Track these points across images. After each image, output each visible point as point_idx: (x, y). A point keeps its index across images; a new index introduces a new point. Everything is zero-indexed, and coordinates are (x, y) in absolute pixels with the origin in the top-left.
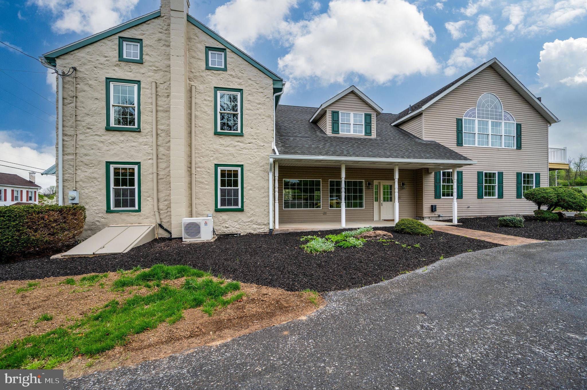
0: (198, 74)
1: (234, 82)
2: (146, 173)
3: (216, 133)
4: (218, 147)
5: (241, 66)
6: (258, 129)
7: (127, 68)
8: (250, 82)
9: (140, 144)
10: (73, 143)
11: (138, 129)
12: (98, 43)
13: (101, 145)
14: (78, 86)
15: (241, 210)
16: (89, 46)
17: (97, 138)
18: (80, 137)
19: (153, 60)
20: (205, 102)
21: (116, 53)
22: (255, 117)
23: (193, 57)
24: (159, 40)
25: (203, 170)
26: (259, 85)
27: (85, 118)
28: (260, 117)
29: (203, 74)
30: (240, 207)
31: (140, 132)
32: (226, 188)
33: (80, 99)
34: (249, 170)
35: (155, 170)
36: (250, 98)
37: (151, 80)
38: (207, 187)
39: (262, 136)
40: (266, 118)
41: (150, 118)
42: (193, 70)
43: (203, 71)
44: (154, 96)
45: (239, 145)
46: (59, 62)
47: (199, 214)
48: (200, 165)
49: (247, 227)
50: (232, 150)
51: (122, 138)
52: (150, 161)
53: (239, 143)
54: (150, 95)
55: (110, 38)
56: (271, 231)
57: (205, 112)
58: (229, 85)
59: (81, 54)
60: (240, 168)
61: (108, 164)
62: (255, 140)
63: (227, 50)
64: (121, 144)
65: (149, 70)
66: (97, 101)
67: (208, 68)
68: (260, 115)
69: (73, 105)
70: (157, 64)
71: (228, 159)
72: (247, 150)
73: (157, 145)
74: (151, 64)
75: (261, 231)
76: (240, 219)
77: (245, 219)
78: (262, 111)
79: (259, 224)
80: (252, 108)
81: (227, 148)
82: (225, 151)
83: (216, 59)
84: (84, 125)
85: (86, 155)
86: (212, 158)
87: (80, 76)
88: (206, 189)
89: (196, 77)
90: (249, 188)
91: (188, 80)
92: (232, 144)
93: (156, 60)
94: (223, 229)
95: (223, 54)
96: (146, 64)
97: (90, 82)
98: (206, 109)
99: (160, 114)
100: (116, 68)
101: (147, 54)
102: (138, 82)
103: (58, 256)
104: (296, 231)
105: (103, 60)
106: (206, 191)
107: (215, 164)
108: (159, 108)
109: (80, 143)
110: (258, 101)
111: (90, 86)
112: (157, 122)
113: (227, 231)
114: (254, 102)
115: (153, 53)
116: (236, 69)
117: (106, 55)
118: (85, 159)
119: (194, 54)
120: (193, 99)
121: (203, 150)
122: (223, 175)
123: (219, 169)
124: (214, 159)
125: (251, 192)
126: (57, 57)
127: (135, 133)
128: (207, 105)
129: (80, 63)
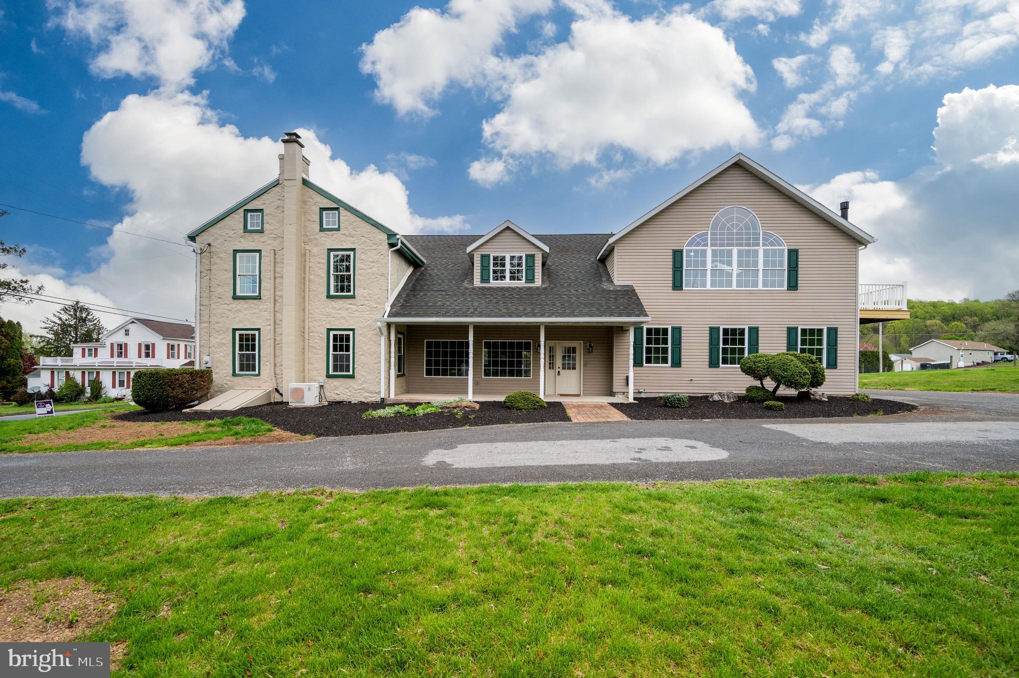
0: (312, 237)
1: (347, 242)
2: (265, 339)
3: (329, 297)
4: (331, 310)
5: (355, 224)
6: (371, 290)
7: (250, 238)
8: (364, 239)
9: (261, 310)
10: (208, 312)
11: (258, 296)
12: (227, 218)
13: (229, 313)
14: (212, 259)
15: (352, 377)
16: (221, 222)
17: (226, 307)
18: (213, 306)
19: (272, 228)
20: (318, 265)
21: (241, 226)
22: (368, 277)
23: (308, 220)
24: (278, 207)
25: (315, 334)
26: (373, 242)
27: (217, 289)
28: (373, 277)
29: (317, 237)
30: (351, 373)
31: (260, 299)
32: (338, 353)
33: (213, 271)
34: (361, 334)
35: (272, 336)
36: (363, 256)
37: (270, 247)
38: (320, 352)
39: (374, 297)
40: (379, 277)
41: (269, 285)
42: (308, 234)
43: (317, 234)
44: (272, 263)
45: (351, 308)
46: (197, 239)
47: (311, 380)
48: (313, 329)
49: (358, 395)
50: (344, 313)
51: (245, 306)
52: (269, 327)
53: (350, 306)
54: (269, 263)
55: (237, 211)
56: (383, 400)
57: (318, 275)
58: (342, 245)
59: (214, 230)
60: (352, 332)
61: (234, 330)
62: (367, 302)
63: (341, 208)
64: (245, 312)
65: (269, 238)
66: (226, 273)
67: (322, 229)
68: (373, 274)
69: (208, 277)
70: (276, 232)
71: (340, 323)
72: (359, 313)
73: (275, 311)
74: (270, 232)
75: (372, 399)
76: (350, 386)
77: (356, 387)
78: (375, 269)
79: (371, 392)
80: (365, 267)
81: (339, 312)
82: (336, 315)
83: (329, 219)
84: (216, 295)
85: (217, 323)
86: (324, 323)
87: (214, 250)
88: (319, 354)
89: (310, 240)
90: (361, 353)
91: (303, 244)
92: (344, 307)
93: (275, 227)
94: (334, 396)
95: (337, 212)
96: (266, 232)
97: (221, 255)
98: (320, 272)
99: (277, 280)
100: (242, 240)
101: (267, 223)
102: (259, 251)
103: (188, 410)
104: (410, 401)
105: (231, 233)
106: (318, 356)
107: (327, 329)
108: (277, 275)
109: (213, 312)
110: (371, 260)
111: (221, 258)
112: (275, 288)
113: (338, 398)
114: (367, 261)
115: (272, 221)
116: (350, 227)
117: (234, 228)
118: (217, 327)
119: (309, 217)
120: (307, 263)
121: (316, 315)
122: (335, 339)
123: (332, 333)
124: (326, 323)
125: (362, 357)
126: (197, 236)
127: (257, 300)
128: (320, 268)
129: (213, 238)
